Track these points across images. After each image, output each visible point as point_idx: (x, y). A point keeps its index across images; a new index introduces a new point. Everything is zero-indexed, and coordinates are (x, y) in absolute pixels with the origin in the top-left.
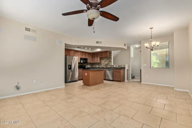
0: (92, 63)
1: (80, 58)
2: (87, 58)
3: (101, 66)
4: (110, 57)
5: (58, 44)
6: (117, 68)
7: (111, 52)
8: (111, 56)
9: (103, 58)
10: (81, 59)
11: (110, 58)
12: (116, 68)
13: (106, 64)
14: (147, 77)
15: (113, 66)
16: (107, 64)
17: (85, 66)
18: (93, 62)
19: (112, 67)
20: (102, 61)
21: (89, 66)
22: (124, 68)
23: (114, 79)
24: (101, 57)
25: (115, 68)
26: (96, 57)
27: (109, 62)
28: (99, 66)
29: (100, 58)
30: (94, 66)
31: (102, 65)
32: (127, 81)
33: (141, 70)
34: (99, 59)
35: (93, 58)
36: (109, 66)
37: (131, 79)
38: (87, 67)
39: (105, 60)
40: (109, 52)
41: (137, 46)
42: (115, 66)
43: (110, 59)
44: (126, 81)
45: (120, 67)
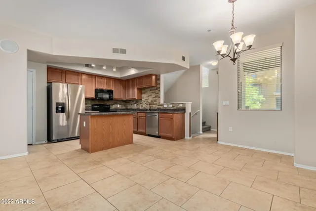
0: (124, 99)
1: (94, 88)
2: (113, 89)
3: (142, 107)
4: (158, 86)
5: (4, 51)
6: (170, 110)
7: (160, 76)
8: (159, 84)
9: (144, 89)
10: (97, 91)
11: (157, 89)
12: (168, 110)
13: (149, 101)
14: (231, 129)
15: (162, 105)
16: (152, 103)
17: (109, 105)
18: (127, 98)
19: (161, 107)
20: (143, 96)
21: (119, 106)
22: (183, 110)
23: (161, 134)
24: (140, 87)
25: (165, 110)
26: (131, 86)
27: (156, 97)
28: (138, 107)
29: (138, 89)
30: (129, 107)
31: (144, 103)
32: (189, 138)
33: (217, 113)
34: (136, 90)
35: (125, 90)
36: (155, 107)
37: (201, 132)
38: (113, 107)
39: (149, 93)
40: (154, 77)
41: (214, 63)
42: (165, 106)
43: (157, 91)
44: (187, 137)
45: (175, 108)
